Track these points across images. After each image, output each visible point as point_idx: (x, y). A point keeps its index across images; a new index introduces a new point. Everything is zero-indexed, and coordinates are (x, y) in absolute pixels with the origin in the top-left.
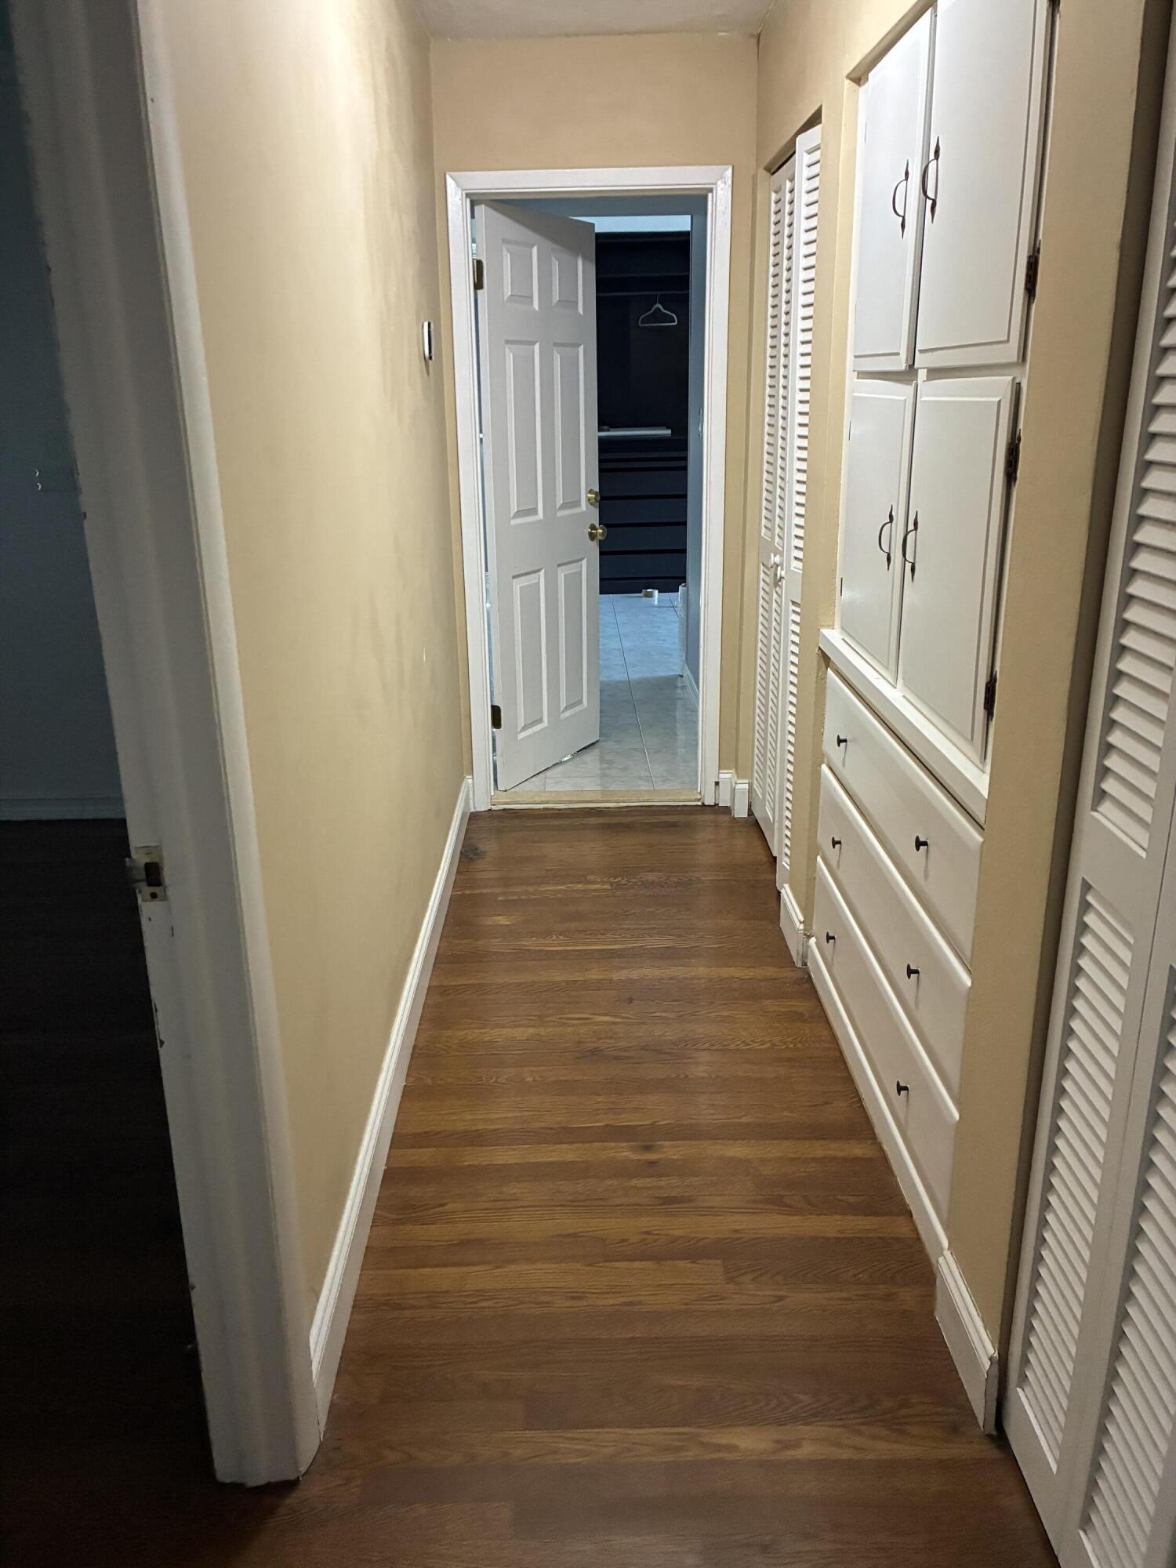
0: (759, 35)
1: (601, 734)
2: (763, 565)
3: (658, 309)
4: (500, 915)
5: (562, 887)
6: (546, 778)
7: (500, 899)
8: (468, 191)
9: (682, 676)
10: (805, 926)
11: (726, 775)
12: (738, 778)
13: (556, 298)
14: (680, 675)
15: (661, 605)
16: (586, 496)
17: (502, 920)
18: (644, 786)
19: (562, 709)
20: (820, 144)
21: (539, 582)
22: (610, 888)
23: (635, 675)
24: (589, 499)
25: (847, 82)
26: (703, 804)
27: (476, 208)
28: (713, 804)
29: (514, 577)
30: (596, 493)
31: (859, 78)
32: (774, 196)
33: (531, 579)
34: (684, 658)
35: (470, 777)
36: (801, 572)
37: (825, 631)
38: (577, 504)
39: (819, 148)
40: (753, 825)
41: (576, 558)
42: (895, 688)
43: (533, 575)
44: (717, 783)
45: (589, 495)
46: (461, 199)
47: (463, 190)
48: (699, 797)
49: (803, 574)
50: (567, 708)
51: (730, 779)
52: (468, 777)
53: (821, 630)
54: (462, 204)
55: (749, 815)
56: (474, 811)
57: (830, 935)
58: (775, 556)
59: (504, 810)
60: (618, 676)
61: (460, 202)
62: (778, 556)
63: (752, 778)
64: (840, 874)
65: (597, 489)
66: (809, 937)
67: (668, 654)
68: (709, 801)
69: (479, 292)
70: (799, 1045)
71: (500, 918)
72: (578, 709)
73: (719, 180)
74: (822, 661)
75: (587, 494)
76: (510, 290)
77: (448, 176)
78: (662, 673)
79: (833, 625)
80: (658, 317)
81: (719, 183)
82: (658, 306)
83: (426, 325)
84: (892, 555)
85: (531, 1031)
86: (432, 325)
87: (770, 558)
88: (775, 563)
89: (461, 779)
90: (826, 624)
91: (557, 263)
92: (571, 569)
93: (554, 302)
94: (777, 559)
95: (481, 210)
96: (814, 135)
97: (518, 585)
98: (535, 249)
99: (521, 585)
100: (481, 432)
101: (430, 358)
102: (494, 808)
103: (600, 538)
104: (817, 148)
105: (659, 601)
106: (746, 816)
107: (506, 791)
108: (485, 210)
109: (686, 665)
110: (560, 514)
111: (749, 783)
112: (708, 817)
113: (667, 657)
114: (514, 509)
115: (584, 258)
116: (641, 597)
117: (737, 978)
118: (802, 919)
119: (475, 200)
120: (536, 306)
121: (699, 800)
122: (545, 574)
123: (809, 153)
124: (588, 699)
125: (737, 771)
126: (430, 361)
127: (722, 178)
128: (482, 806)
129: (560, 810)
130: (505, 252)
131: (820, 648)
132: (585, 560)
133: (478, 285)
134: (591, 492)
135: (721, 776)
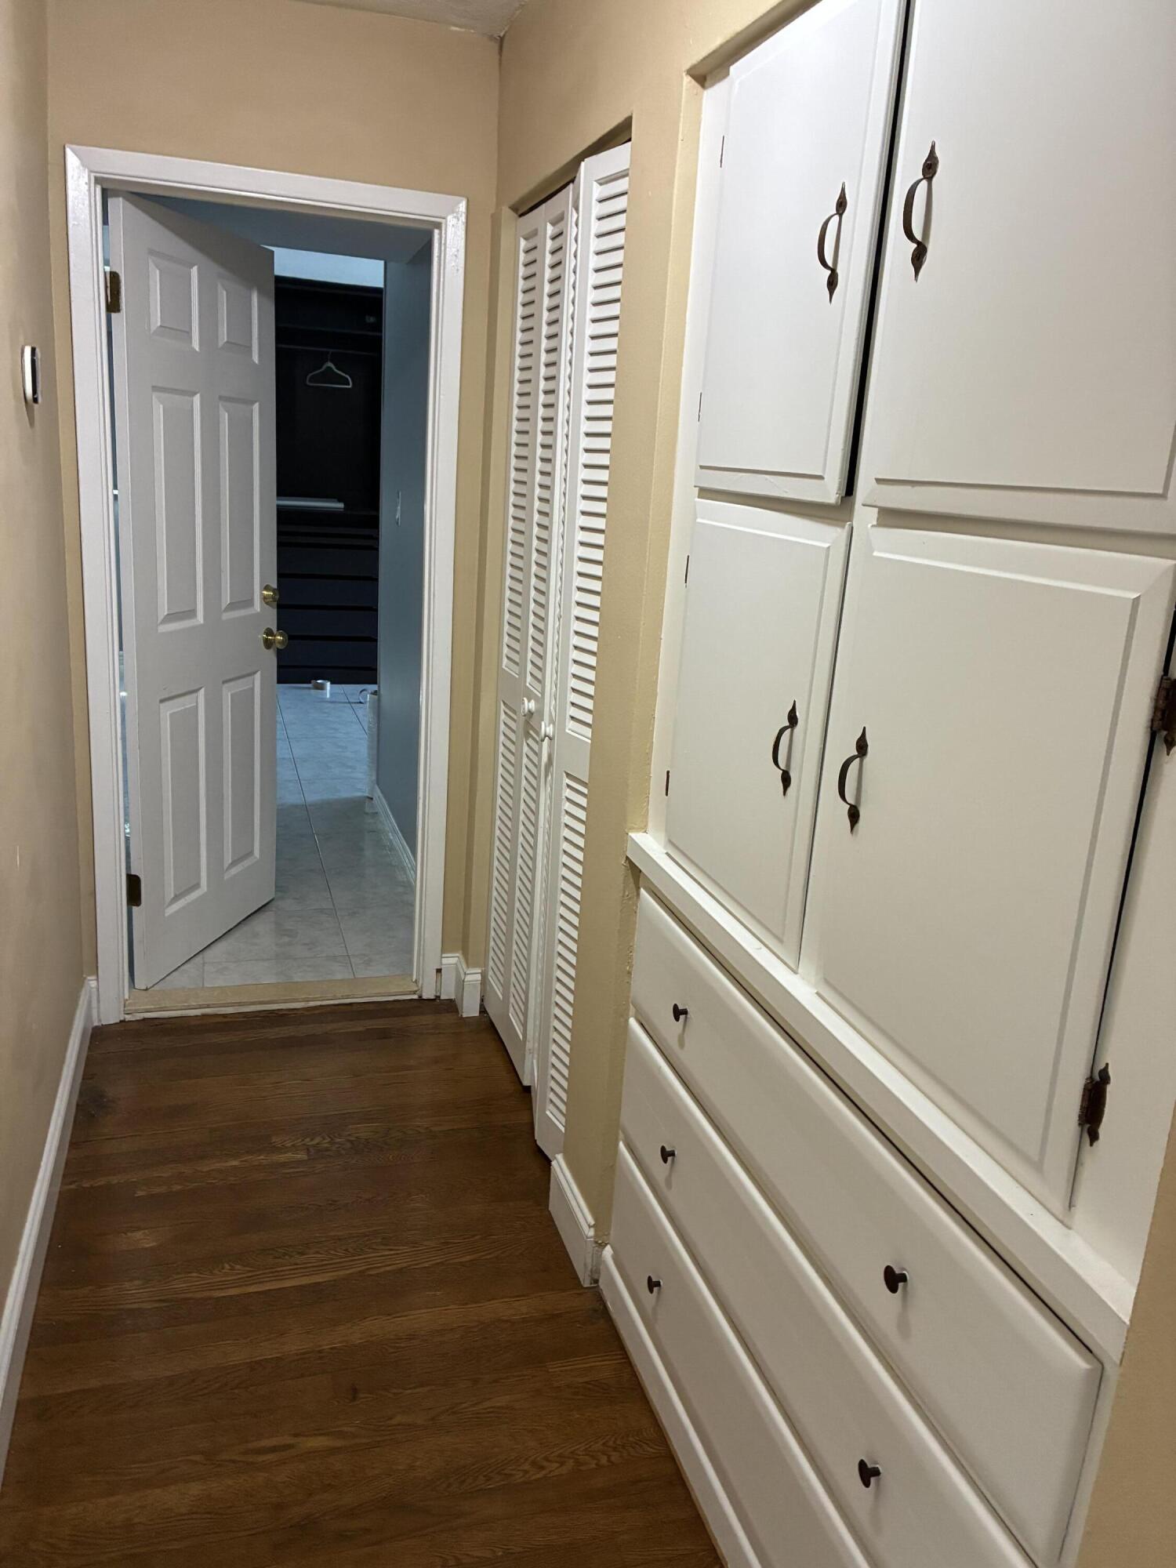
0: (502, 39)
1: (278, 888)
2: (505, 703)
3: (329, 368)
4: (139, 1229)
5: (235, 1163)
6: (204, 964)
7: (140, 1193)
8: (98, 175)
9: (372, 799)
10: (596, 1231)
11: (451, 960)
12: (468, 967)
13: (223, 337)
14: (368, 797)
15: (333, 699)
16: (262, 594)
17: (144, 1239)
18: (340, 973)
19: (225, 868)
20: (628, 169)
21: (197, 707)
22: (305, 1157)
23: (312, 798)
24: (265, 598)
25: (687, 80)
26: (420, 997)
27: (110, 201)
28: (433, 997)
29: (162, 701)
30: (274, 590)
31: (709, 72)
32: (523, 243)
33: (186, 702)
34: (374, 778)
35: (94, 977)
36: (589, 741)
37: (637, 836)
38: (249, 603)
39: (627, 175)
40: (487, 1028)
41: (249, 672)
42: (795, 973)
43: (187, 697)
44: (439, 971)
45: (265, 592)
46: (89, 184)
47: (91, 171)
48: (416, 989)
49: (592, 743)
50: (234, 863)
51: (456, 964)
52: (89, 978)
53: (630, 834)
54: (89, 190)
55: (480, 1012)
56: (100, 1024)
57: (654, 1280)
58: (529, 701)
59: (144, 1019)
60: (291, 798)
61: (87, 187)
62: (533, 702)
63: (486, 965)
64: (671, 1196)
65: (275, 586)
66: (602, 1246)
67: (350, 767)
68: (428, 994)
69: (113, 315)
70: (615, 1457)
71: (139, 1235)
72: (247, 863)
73: (450, 214)
74: (630, 876)
75: (261, 590)
76: (159, 320)
77: (68, 151)
78: (345, 794)
79: (646, 826)
80: (329, 376)
81: (449, 218)
82: (330, 364)
83: (28, 351)
84: (792, 774)
85: (196, 1489)
86: (38, 351)
87: (523, 703)
88: (529, 711)
89: (80, 982)
90: (636, 826)
91: (225, 293)
92: (240, 686)
93: (221, 344)
94: (531, 705)
95: (117, 205)
96: (617, 158)
97: (167, 711)
98: (195, 270)
99: (172, 712)
100: (115, 487)
101: (35, 400)
102: (128, 1018)
103: (279, 646)
104: (623, 175)
105: (331, 694)
106: (477, 1014)
107: (147, 990)
108: (123, 203)
109: (377, 787)
110: (226, 616)
111: (481, 973)
112: (427, 1019)
113: (349, 770)
114: (164, 610)
115: (261, 293)
116: (309, 688)
117: (507, 1321)
118: (592, 1222)
119: (108, 190)
120: (196, 346)
121: (414, 993)
122: (206, 695)
123: (601, 184)
124: (260, 845)
125: (465, 954)
126: (36, 406)
127: (453, 213)
128: (110, 1015)
129: (224, 1016)
130: (152, 266)
131: (627, 858)
132: (259, 673)
133: (113, 306)
134: (267, 588)
135: (444, 961)
